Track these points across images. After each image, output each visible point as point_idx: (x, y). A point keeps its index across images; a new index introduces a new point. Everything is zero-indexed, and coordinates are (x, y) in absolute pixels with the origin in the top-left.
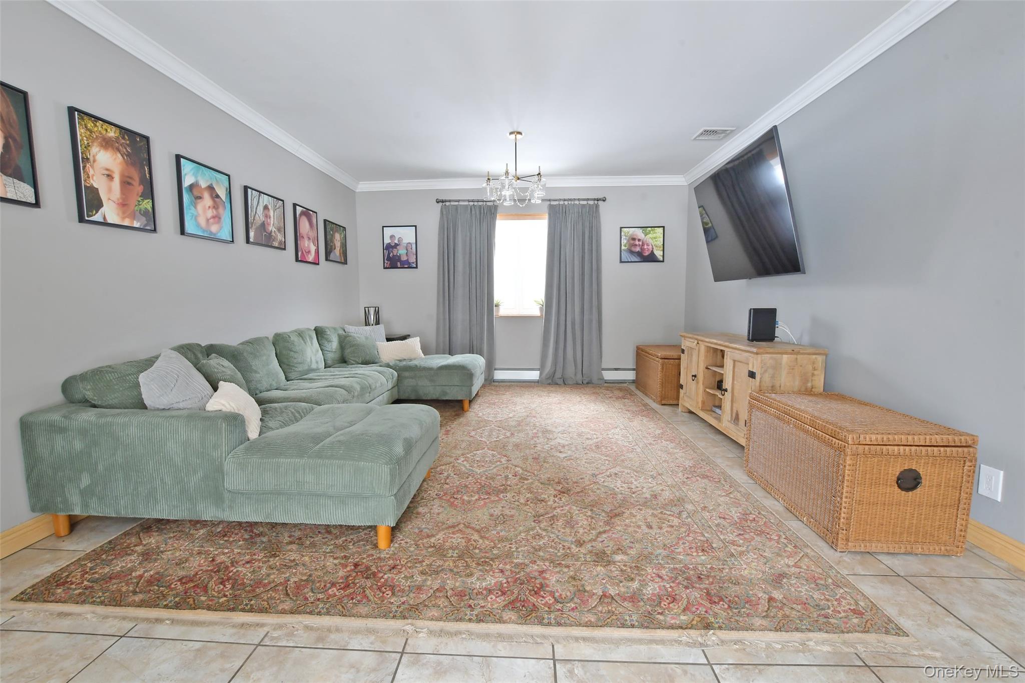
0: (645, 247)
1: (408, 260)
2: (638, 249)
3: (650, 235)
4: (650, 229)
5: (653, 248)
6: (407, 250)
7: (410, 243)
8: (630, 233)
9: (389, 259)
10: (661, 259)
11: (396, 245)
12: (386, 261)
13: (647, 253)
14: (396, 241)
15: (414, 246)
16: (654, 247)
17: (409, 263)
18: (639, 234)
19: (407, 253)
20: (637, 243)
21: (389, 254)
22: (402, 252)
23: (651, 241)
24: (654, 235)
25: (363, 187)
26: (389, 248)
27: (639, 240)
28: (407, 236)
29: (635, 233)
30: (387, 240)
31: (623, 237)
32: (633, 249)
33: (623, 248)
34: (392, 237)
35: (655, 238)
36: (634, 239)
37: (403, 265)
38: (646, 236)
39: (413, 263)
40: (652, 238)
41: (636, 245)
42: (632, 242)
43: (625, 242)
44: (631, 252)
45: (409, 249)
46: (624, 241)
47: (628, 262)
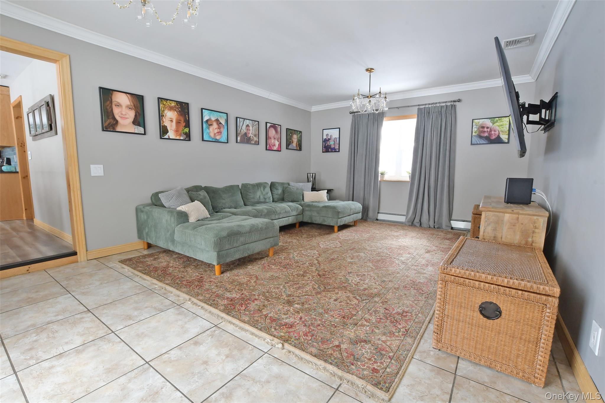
0: (493, 132)
1: (334, 147)
2: (486, 134)
3: (495, 124)
4: (497, 119)
5: (499, 133)
6: (334, 142)
7: (336, 138)
8: (481, 123)
9: (325, 147)
10: (506, 141)
11: (329, 139)
12: (324, 148)
13: (493, 137)
14: (329, 137)
15: (338, 140)
16: (501, 133)
17: (335, 149)
18: (488, 123)
19: (334, 144)
20: (486, 130)
21: (325, 144)
22: (331, 143)
23: (497, 128)
24: (501, 123)
25: (314, 109)
26: (325, 141)
27: (488, 128)
28: (334, 134)
29: (484, 123)
30: (325, 137)
31: (474, 127)
32: (482, 135)
33: (474, 134)
34: (327, 135)
35: (502, 125)
36: (483, 127)
37: (332, 150)
38: (493, 124)
39: (337, 149)
40: (499, 126)
41: (485, 132)
42: (481, 129)
43: (476, 129)
44: (480, 137)
45: (335, 141)
46: (475, 129)
47: (477, 144)
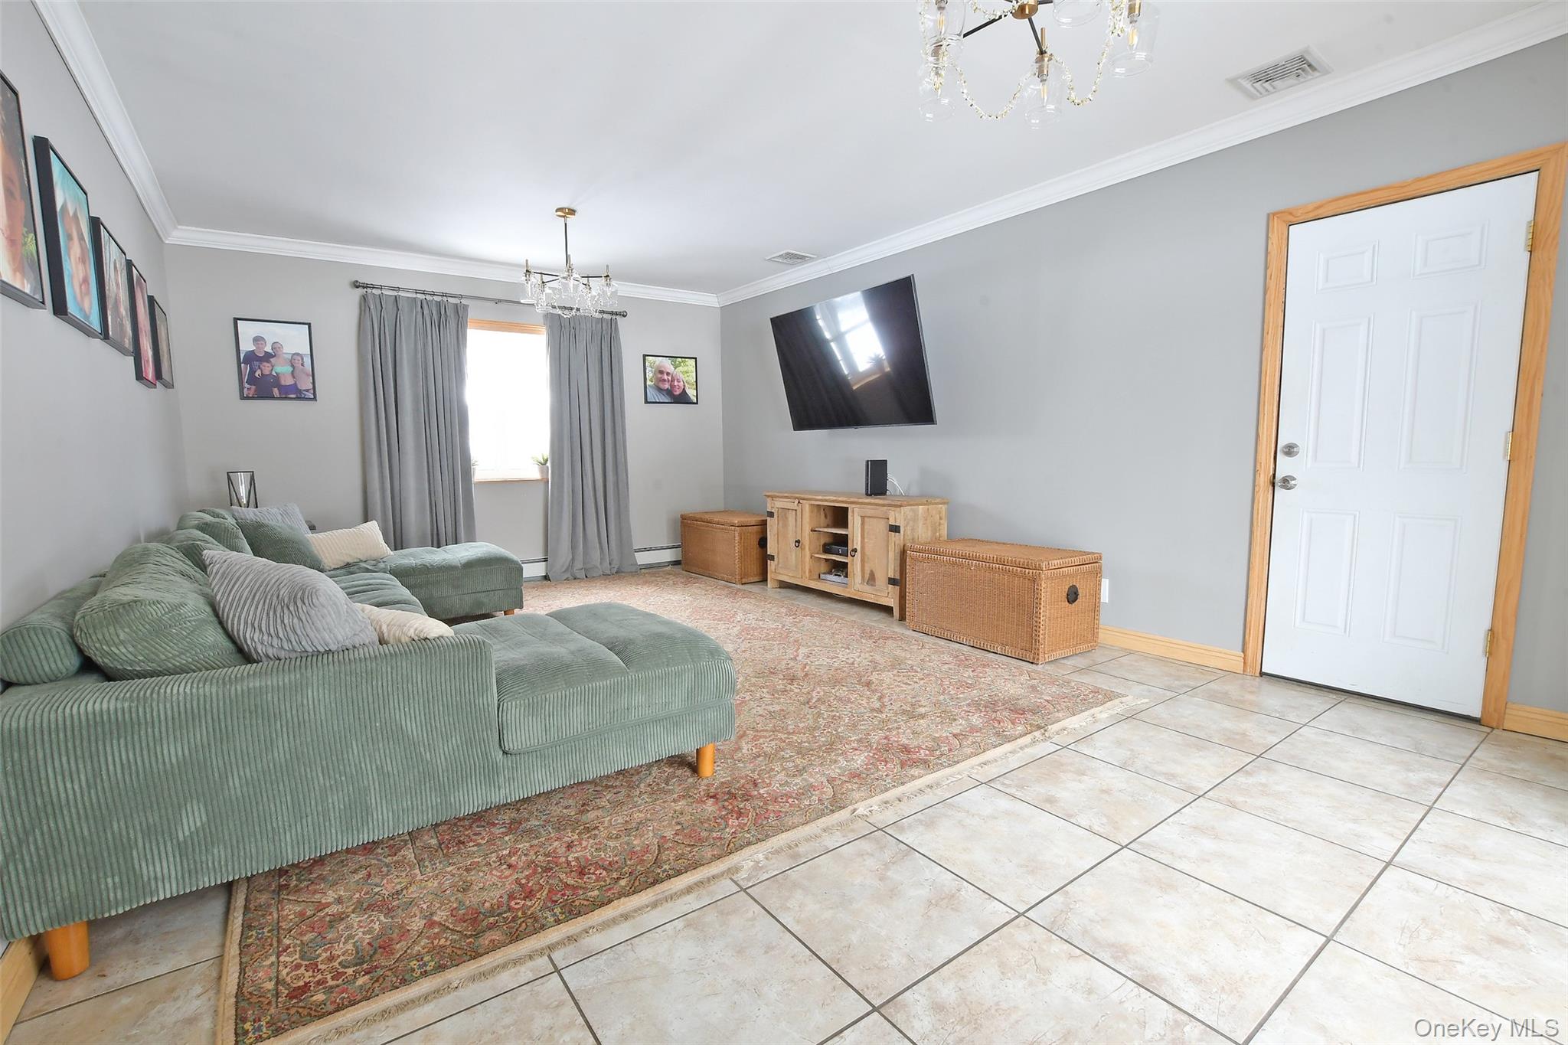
0: (676, 383)
1: (295, 383)
2: (667, 386)
3: (680, 369)
4: (680, 359)
5: (684, 386)
6: (293, 366)
7: (298, 354)
8: (657, 363)
9: (252, 380)
10: (695, 401)
11: (268, 357)
12: (246, 385)
13: (677, 392)
14: (268, 349)
15: (307, 361)
16: (686, 384)
17: (300, 391)
18: (667, 364)
19: (292, 371)
20: (666, 377)
21: (252, 372)
22: (282, 369)
23: (681, 376)
24: (686, 369)
25: (182, 236)
26: (251, 358)
27: (668, 374)
28: (292, 341)
29: (662, 364)
30: (246, 346)
31: (648, 369)
32: (661, 386)
33: (649, 383)
34: (258, 340)
35: (687, 372)
36: (661, 372)
37: (287, 393)
38: (675, 368)
39: (307, 391)
40: (682, 372)
41: (665, 380)
42: (660, 376)
43: (651, 375)
44: (660, 390)
45: (298, 365)
46: (649, 375)
47: (659, 403)
